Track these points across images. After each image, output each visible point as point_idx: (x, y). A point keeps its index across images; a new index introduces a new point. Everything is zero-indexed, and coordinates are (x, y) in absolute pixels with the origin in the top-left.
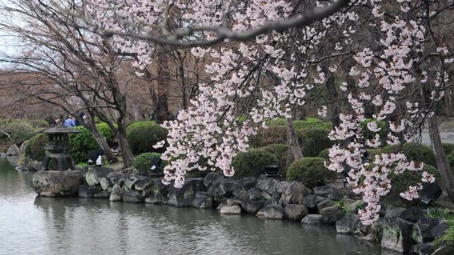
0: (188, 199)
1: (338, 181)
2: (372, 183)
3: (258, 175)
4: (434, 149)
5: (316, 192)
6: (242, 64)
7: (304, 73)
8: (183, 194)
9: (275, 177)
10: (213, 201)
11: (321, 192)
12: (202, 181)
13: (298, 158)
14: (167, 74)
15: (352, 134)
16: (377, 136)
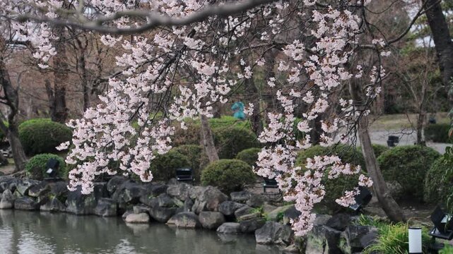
0: (89, 206)
1: (257, 185)
2: (304, 189)
3: (168, 179)
4: (363, 150)
5: (233, 198)
6: (157, 56)
7: (226, 67)
8: (84, 201)
9: (187, 181)
10: (118, 209)
11: (238, 198)
12: (105, 187)
13: (213, 160)
14: (65, 65)
15: (282, 135)
16: (308, 137)
